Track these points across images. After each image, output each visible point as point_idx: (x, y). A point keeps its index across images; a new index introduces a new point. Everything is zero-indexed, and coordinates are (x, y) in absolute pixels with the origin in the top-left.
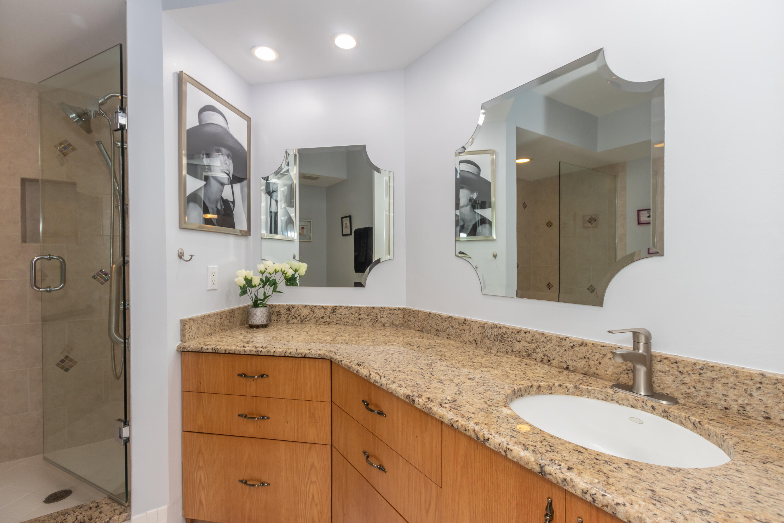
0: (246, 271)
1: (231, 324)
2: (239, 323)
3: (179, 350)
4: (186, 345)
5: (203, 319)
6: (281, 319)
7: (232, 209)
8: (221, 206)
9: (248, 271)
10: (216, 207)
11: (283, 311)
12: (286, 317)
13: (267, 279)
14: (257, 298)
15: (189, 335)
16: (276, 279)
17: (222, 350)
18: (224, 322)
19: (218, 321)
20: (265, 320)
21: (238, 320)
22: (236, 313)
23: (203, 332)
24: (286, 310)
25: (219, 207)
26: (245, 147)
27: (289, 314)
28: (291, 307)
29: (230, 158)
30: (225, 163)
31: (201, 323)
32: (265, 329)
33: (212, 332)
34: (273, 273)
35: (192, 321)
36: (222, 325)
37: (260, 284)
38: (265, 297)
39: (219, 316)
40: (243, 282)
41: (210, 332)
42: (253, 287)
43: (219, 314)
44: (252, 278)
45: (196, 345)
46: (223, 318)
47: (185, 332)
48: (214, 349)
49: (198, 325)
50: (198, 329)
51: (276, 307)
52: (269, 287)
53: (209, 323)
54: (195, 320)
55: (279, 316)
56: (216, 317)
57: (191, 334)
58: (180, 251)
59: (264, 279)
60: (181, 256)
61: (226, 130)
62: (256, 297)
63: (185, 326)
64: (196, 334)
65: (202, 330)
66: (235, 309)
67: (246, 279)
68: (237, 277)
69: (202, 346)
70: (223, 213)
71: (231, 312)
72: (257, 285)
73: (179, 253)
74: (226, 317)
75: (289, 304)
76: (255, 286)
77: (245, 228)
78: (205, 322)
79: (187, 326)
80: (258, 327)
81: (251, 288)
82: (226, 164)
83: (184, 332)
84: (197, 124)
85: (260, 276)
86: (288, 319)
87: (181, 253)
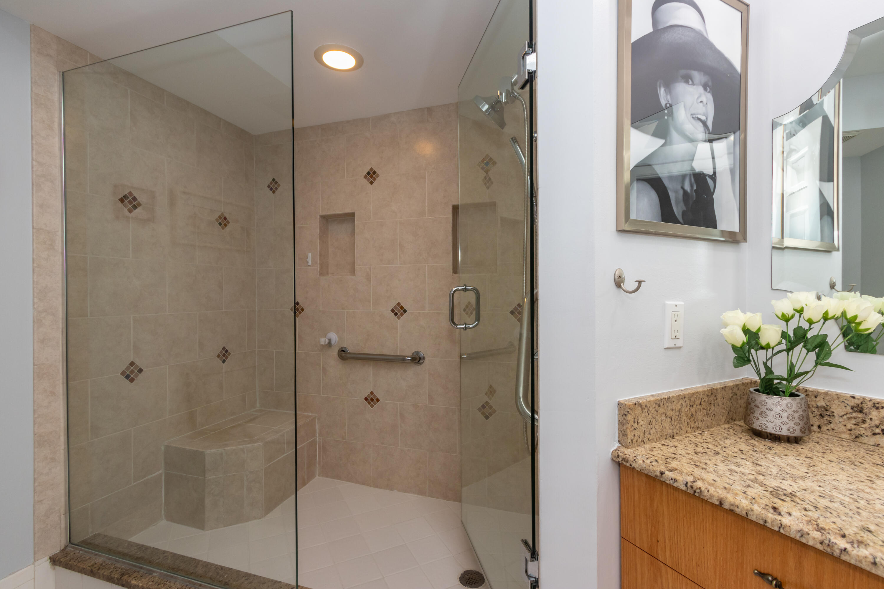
0: (745, 314)
1: (709, 419)
2: (725, 417)
3: (614, 459)
4: (629, 453)
5: (659, 405)
6: (832, 426)
7: (712, 191)
8: (692, 186)
9: (749, 314)
10: (682, 188)
11: (838, 410)
12: (850, 426)
13: (801, 332)
14: (772, 372)
15: (634, 435)
16: (826, 336)
17: (712, 496)
18: (696, 413)
19: (685, 409)
20: (797, 428)
21: (724, 411)
22: (719, 396)
23: (658, 430)
24: (849, 409)
25: (687, 187)
26: (738, 65)
27: (859, 420)
28: (870, 405)
29: (708, 90)
30: (700, 100)
31: (655, 413)
32: (799, 447)
33: (675, 431)
34: (819, 321)
35: (640, 408)
36: (692, 419)
37: (780, 343)
38: (792, 375)
39: (688, 402)
40: (741, 339)
41: (670, 431)
42: (762, 348)
43: (687, 397)
44: (759, 329)
45: (648, 461)
46: (695, 406)
47: (627, 428)
48: (692, 487)
49: (650, 417)
50: (650, 423)
51: (816, 397)
52: (804, 351)
53: (670, 413)
54: (644, 406)
55: (826, 418)
56: (681, 402)
57: (637, 433)
58: (617, 274)
59: (791, 333)
60: (619, 282)
61: (702, 35)
62: (769, 370)
63: (626, 415)
64: (647, 434)
65: (657, 427)
66: (717, 389)
67: (746, 331)
68: (725, 326)
69: (663, 468)
70: (694, 199)
71: (709, 394)
72: (772, 344)
73: (617, 277)
74: (701, 404)
75: (859, 394)
76: (767, 347)
77: (735, 228)
78: (662, 410)
79: (630, 418)
80: (776, 438)
81: (756, 350)
82: (701, 102)
83: (625, 428)
84: (650, 29)
85: (781, 326)
86: (857, 433)
87: (620, 277)
